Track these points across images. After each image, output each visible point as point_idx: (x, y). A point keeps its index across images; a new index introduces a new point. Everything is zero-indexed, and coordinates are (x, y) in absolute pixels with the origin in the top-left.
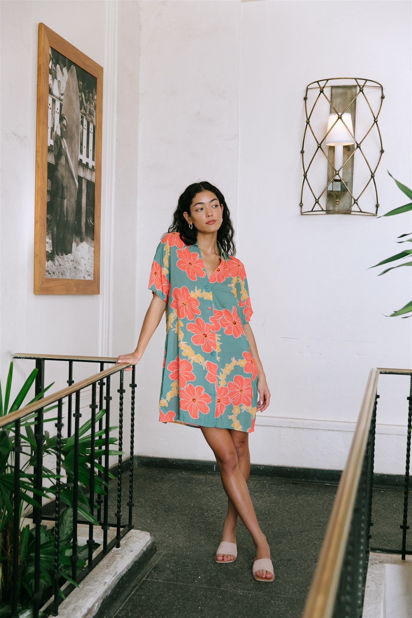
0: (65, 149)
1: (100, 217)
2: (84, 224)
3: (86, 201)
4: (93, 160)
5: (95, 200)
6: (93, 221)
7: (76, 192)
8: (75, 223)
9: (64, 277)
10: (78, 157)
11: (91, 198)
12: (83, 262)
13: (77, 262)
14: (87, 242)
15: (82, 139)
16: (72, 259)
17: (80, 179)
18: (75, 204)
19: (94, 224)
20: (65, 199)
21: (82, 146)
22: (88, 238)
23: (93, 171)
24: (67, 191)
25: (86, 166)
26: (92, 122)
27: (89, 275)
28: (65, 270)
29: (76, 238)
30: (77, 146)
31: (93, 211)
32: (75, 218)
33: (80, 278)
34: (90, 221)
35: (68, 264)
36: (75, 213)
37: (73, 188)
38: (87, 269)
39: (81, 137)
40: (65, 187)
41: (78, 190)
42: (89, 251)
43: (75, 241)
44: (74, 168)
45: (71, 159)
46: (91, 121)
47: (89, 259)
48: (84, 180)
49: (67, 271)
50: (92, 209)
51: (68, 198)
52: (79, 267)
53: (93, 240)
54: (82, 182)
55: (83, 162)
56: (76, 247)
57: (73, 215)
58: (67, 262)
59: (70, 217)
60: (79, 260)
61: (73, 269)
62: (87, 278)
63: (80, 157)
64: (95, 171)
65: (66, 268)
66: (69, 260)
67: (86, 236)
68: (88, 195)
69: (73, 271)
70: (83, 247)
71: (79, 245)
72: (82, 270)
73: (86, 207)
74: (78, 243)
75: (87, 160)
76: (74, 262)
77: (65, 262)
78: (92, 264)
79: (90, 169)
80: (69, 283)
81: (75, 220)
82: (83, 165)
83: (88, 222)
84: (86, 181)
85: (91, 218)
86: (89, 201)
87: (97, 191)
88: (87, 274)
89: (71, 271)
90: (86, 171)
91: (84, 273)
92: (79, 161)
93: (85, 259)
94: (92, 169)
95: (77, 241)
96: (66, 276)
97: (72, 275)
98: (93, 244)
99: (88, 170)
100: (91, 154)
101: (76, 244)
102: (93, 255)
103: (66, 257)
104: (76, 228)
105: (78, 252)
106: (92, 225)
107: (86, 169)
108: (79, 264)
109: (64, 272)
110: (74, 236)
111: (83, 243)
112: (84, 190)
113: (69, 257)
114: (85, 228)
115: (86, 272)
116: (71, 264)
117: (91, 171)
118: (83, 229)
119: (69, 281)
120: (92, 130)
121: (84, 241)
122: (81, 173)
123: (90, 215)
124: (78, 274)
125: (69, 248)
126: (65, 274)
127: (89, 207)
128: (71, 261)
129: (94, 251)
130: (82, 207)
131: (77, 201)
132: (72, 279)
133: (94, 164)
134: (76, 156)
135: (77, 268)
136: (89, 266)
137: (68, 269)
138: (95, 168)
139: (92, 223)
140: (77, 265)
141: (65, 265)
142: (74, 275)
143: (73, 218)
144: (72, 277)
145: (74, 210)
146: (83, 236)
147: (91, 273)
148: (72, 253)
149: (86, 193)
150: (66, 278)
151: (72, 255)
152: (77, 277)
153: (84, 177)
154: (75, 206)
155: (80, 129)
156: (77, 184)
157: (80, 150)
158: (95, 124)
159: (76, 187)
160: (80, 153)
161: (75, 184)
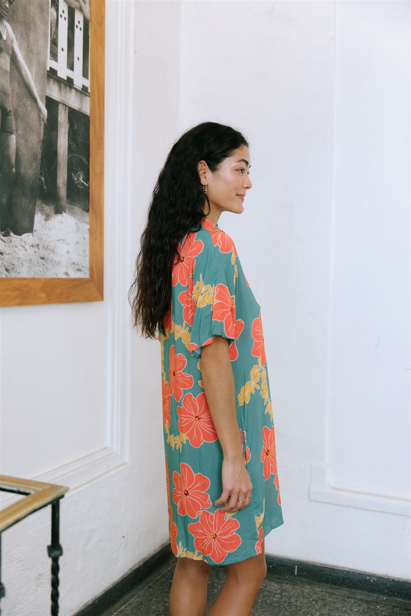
0: (9, 42)
1: (102, 173)
2: (63, 184)
3: (69, 144)
4: (85, 75)
5: (91, 144)
6: (87, 179)
7: (41, 125)
8: (40, 180)
9: (13, 275)
10: (45, 63)
11: (80, 140)
12: (62, 248)
13: (46, 248)
14: (73, 214)
15: (56, 33)
16: (36, 243)
17: (51, 104)
18: (39, 146)
19: (89, 185)
20: (12, 133)
21: (54, 46)
22: (73, 207)
23: (87, 95)
24: (16, 120)
25: (67, 83)
26: (81, 9)
27: (79, 270)
28: (15, 262)
29: (44, 205)
30: (41, 42)
31: (86, 162)
32: (41, 170)
33: (57, 276)
34: (78, 179)
35: (24, 252)
36: (39, 162)
37: (34, 116)
38: (74, 260)
39: (54, 29)
40: (10, 111)
41: (46, 122)
42: (79, 229)
43: (42, 211)
44: (36, 82)
45: (26, 63)
46: (77, 8)
47: (77, 243)
48: (61, 108)
49: (21, 265)
50: (84, 159)
51: (20, 132)
52: (51, 256)
53: (88, 211)
54: (58, 109)
55: (59, 75)
56: (45, 221)
57: (34, 165)
58: (21, 248)
59: (25, 168)
60: (52, 244)
61: (37, 260)
62: (74, 275)
63: (51, 64)
64: (91, 96)
65: (19, 258)
66: (25, 244)
67: (70, 203)
68: (72, 135)
69: (38, 263)
70: (62, 222)
71: (51, 219)
72: (60, 262)
73: (69, 154)
74: (49, 215)
75: (70, 74)
76: (38, 248)
77: (16, 248)
78: (85, 251)
79: (76, 90)
80: (26, 286)
81: (41, 174)
82: (59, 81)
83: (75, 179)
84: (67, 109)
85: (80, 174)
86: (75, 145)
87: (95, 130)
88: (72, 268)
89: (31, 263)
90: (66, 92)
91: (65, 266)
92: (48, 71)
93: (67, 244)
94: (83, 91)
95: (47, 212)
96: (19, 273)
97: (35, 271)
98: (87, 217)
99: (73, 91)
100: (78, 64)
101: (44, 217)
102: (87, 236)
103: (18, 239)
104: (44, 188)
105: (50, 230)
106: (85, 185)
107: (68, 88)
108: (53, 251)
109: (14, 266)
110: (38, 202)
111: (62, 215)
112: (62, 124)
113: (25, 239)
114: (66, 191)
115: (72, 265)
116: (31, 251)
117: (79, 94)
118: (61, 190)
119: (25, 282)
120: (81, 25)
121: (65, 212)
122: (55, 93)
123: (79, 169)
124: (50, 269)
125: (26, 224)
126: (15, 269)
127: (75, 155)
128: (33, 246)
129: (89, 230)
130: (58, 154)
131: (43, 141)
132: (34, 277)
133: (87, 83)
134: (39, 60)
135: (48, 258)
136: (79, 255)
137: (25, 260)
138: (89, 91)
139: (85, 183)
140: (49, 253)
141: (14, 254)
142: (41, 270)
143: (35, 170)
144: (35, 275)
145: (37, 157)
146: (61, 204)
147: (82, 267)
148: (34, 232)
149: (67, 130)
150: (18, 276)
151: (33, 235)
152: (47, 273)
153: (63, 101)
154: (40, 149)
155: (50, 15)
156: (45, 111)
157: (51, 52)
158: (88, 15)
159: (42, 116)
160: (52, 58)
161: (39, 110)
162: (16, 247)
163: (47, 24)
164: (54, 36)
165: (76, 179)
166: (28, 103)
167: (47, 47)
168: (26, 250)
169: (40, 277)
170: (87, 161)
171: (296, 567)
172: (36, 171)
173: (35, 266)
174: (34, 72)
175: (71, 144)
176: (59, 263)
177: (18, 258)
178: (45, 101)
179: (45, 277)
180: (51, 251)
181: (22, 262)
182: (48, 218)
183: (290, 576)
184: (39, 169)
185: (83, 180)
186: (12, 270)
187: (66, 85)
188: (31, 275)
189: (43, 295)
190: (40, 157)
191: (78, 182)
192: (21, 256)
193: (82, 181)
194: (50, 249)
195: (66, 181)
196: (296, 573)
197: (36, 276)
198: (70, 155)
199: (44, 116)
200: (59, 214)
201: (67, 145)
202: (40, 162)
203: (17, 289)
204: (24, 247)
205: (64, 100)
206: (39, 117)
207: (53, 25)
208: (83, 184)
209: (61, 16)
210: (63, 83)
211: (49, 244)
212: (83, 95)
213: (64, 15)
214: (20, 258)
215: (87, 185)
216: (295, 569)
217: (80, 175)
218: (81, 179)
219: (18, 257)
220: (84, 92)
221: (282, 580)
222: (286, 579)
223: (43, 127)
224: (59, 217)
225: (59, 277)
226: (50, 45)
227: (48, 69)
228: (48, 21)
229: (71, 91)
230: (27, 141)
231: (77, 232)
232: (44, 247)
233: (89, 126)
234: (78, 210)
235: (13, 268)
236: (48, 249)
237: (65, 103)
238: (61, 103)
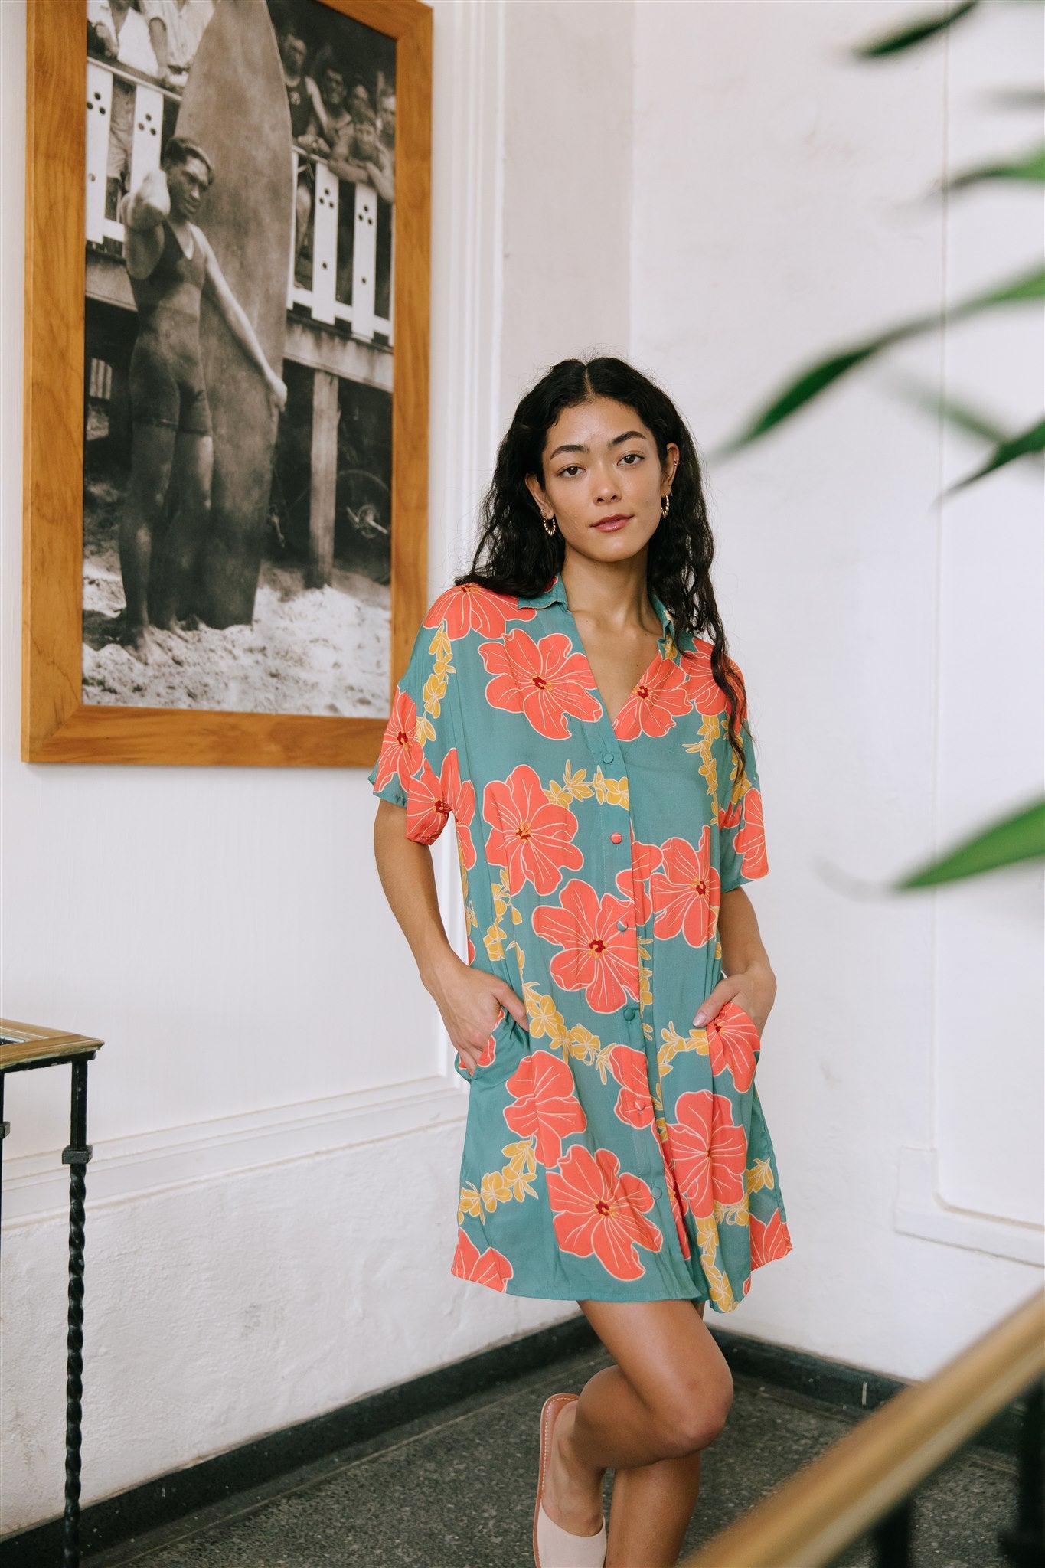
0: (200, 262)
1: (422, 506)
2: (325, 529)
3: (339, 450)
4: (381, 310)
5: (394, 450)
6: (385, 518)
7: (271, 415)
8: (269, 522)
9: (205, 705)
10: (282, 297)
11: (367, 441)
12: (321, 657)
13: (284, 655)
14: (348, 588)
15: (310, 235)
16: (258, 643)
17: (297, 375)
18: (268, 456)
19: (390, 532)
20: (203, 434)
21: (302, 260)
22: (348, 574)
23: (384, 352)
24: (214, 408)
25: (335, 331)
26: (371, 183)
27: (364, 702)
28: (208, 680)
29: (278, 572)
30: (274, 255)
31: (384, 486)
32: (271, 501)
33: (310, 711)
34: (362, 520)
35: (231, 662)
36: (267, 487)
37: (254, 399)
38: (351, 680)
39: (303, 229)
40: (200, 393)
41: (283, 409)
42: (363, 620)
43: (273, 583)
44: (259, 333)
45: (238, 299)
46: (361, 181)
47: (360, 647)
48: (320, 380)
49: (222, 686)
50: (378, 480)
51: (223, 431)
52: (296, 671)
53: (386, 583)
54: (312, 383)
55: (316, 315)
56: (280, 603)
57: (256, 494)
58: (224, 654)
59: (234, 499)
60: (297, 649)
61: (262, 678)
62: (350, 710)
63: (295, 295)
64: (395, 352)
65: (220, 674)
66: (234, 646)
67: (341, 568)
68: (348, 432)
69: (264, 685)
70: (321, 604)
71: (295, 598)
72: (317, 683)
73: (339, 468)
74: (290, 590)
75: (343, 312)
76: (265, 655)
77: (211, 654)
78: (378, 664)
79: (359, 343)
80: (233, 727)
81: (272, 511)
82: (317, 329)
83: (354, 521)
84: (336, 382)
85: (368, 509)
86: (354, 453)
87: (404, 419)
88: (348, 698)
89: (248, 683)
90: (333, 349)
91: (330, 692)
92: (289, 311)
93: (335, 648)
94: (375, 345)
95: (284, 585)
96: (219, 702)
97: (256, 700)
98: (386, 596)
99: (351, 345)
100: (364, 292)
101: (278, 594)
102: (386, 634)
103: (217, 637)
104: (278, 538)
105: (292, 621)
106: (381, 532)
107: (337, 340)
108: (300, 662)
109: (206, 689)
110: (265, 566)
111: (321, 590)
112: (322, 411)
113: (234, 637)
114: (332, 544)
115: (346, 692)
116: (247, 660)
117: (364, 351)
118: (321, 543)
119: (232, 720)
120: (372, 214)
121: (330, 585)
122: (305, 350)
123: (366, 498)
124: (292, 697)
125: (235, 606)
126: (210, 694)
127: (355, 471)
128: (251, 650)
129: (390, 622)
130: (313, 470)
131: (277, 447)
132: (255, 711)
133: (386, 327)
134: (267, 290)
135: (287, 675)
136: (364, 672)
137: (233, 678)
138: (392, 342)
139: (380, 528)
140: (290, 666)
141: (208, 664)
142: (272, 697)
143: (257, 503)
144: (256, 707)
145: (262, 476)
146: (319, 568)
147: (373, 695)
148: (254, 623)
149: (336, 422)
150: (217, 708)
151: (252, 630)
152: (286, 706)
153: (325, 366)
154: (268, 461)
155: (294, 201)
156: (280, 388)
157: (297, 273)
158: (388, 192)
159: (273, 397)
160: (299, 284)
161: (268, 387)
162: (212, 651)
163: (288, 219)
164: (303, 241)
165: (357, 520)
166: (242, 374)
167: (287, 265)
168: (235, 658)
169: (268, 712)
170: (384, 482)
171: (865, 1386)
172: (259, 506)
173: (255, 688)
174: (255, 314)
175: (344, 449)
176: (314, 686)
177: (217, 674)
178: (280, 368)
179: (281, 712)
180: (296, 662)
181: (226, 681)
182: (287, 595)
183: (853, 1407)
184: (266, 500)
185: (375, 520)
186: (202, 695)
187: (332, 336)
188: (248, 707)
189: (274, 748)
190: (268, 477)
191: (362, 526)
192: (225, 669)
193: (373, 524)
194: (292, 658)
195: (332, 524)
196: (864, 1401)
197: (260, 710)
198: (342, 473)
199: (279, 398)
200: (313, 590)
201: (334, 452)
202: (270, 487)
203: (213, 733)
204: (230, 652)
205: (327, 364)
206: (268, 401)
207: (301, 220)
208: (374, 530)
209: (322, 201)
210: (326, 331)
211: (290, 649)
212: (376, 352)
213: (327, 199)
214: (222, 672)
215: (385, 531)
216: (862, 1389)
217: (368, 512)
218: (370, 520)
219: (217, 671)
220: (379, 346)
221: (835, 1413)
222: (841, 1412)
223: (276, 419)
224: (314, 596)
225: (315, 713)
226: (296, 258)
227: (290, 306)
228: (290, 214)
229: (344, 345)
230: (237, 447)
231: (359, 625)
232: (278, 653)
233: (391, 412)
234: (361, 581)
235: (205, 692)
236: (288, 658)
237: (329, 370)
238: (319, 370)
